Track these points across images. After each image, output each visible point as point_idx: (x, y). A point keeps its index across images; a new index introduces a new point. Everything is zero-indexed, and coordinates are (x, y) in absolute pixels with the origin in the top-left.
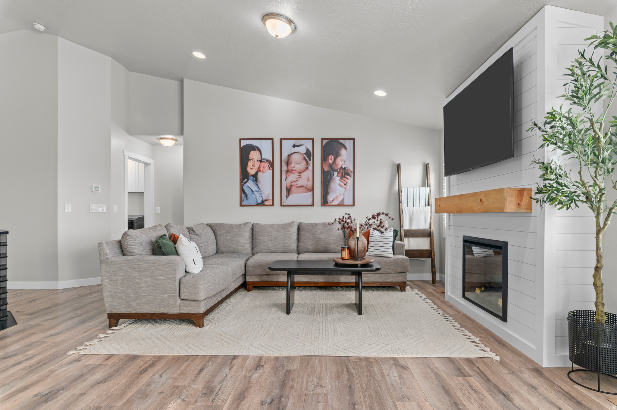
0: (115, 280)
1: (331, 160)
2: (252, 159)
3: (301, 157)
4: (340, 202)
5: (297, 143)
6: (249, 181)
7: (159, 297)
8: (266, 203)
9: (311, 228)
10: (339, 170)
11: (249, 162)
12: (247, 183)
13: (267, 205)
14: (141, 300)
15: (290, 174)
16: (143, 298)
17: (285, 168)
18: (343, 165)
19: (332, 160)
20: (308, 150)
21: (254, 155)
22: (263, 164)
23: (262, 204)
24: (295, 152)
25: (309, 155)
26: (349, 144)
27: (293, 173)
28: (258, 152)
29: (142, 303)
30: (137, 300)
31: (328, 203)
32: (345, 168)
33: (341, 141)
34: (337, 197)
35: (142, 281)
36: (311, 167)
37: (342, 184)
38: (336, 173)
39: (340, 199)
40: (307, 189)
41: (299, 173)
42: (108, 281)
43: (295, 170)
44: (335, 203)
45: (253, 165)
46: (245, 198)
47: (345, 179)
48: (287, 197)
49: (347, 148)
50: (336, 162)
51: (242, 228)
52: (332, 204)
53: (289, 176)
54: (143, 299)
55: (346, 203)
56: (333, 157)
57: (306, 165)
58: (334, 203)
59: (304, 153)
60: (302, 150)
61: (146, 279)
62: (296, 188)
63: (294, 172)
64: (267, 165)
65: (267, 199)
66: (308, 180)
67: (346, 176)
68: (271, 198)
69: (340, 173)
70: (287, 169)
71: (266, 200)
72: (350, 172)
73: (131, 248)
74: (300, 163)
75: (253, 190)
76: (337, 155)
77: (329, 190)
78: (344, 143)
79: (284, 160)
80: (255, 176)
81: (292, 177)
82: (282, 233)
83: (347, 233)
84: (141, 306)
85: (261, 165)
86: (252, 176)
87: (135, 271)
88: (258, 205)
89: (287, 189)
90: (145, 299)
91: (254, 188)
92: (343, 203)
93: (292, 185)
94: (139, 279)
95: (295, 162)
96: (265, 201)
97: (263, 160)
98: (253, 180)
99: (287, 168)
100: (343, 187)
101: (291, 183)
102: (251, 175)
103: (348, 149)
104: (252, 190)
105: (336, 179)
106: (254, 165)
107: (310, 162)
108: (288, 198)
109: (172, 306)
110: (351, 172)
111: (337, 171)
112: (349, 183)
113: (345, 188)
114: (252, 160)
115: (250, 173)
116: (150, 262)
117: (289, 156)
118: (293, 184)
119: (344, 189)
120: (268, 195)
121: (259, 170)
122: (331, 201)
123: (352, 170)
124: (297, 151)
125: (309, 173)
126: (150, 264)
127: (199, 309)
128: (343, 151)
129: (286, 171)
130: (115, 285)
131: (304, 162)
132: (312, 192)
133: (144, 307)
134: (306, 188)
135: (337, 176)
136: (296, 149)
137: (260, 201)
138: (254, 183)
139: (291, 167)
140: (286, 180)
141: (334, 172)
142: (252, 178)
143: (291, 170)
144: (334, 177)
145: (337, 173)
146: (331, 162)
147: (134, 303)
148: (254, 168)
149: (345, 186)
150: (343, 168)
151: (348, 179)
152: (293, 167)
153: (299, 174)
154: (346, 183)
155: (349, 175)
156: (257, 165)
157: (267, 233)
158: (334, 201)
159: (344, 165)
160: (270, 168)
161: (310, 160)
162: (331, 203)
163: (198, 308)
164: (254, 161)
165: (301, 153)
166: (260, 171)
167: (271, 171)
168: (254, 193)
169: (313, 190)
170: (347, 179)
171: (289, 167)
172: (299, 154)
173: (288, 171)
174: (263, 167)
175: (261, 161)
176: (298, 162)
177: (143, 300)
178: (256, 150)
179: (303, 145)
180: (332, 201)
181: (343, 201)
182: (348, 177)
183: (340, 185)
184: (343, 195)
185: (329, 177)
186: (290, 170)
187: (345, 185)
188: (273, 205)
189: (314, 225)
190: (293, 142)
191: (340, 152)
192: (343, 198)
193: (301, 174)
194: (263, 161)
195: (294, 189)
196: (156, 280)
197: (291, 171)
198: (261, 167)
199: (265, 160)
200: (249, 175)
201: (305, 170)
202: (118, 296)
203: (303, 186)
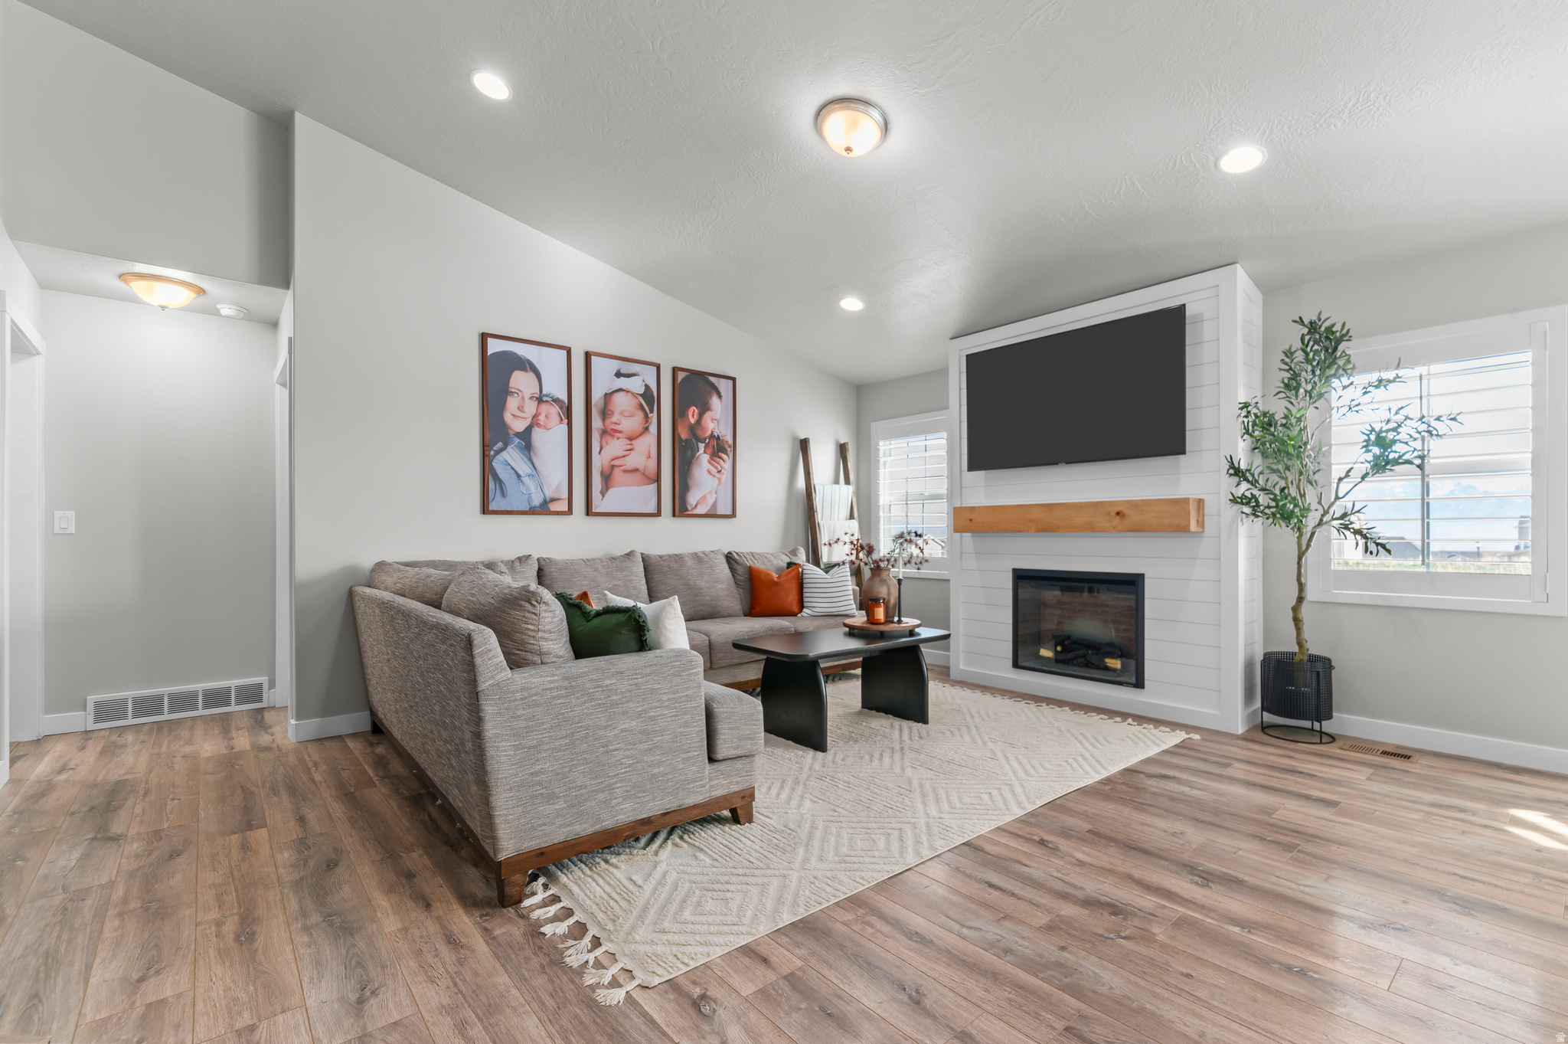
0: (534, 747)
1: (693, 416)
2: (517, 391)
3: (634, 402)
4: (709, 507)
5: (627, 368)
6: (509, 448)
7: (661, 769)
8: (554, 507)
9: (674, 565)
10: (707, 440)
11: (509, 397)
12: (504, 455)
13: (558, 513)
14: (613, 789)
15: (609, 439)
16: (617, 782)
17: (597, 423)
18: (714, 429)
19: (695, 416)
20: (647, 387)
21: (521, 381)
22: (544, 408)
23: (543, 509)
24: (620, 390)
25: (650, 399)
26: (724, 386)
27: (615, 439)
28: (531, 376)
29: (616, 798)
30: (602, 791)
31: (687, 510)
32: (718, 436)
33: (712, 379)
34: (704, 498)
35: (616, 732)
36: (653, 428)
37: (714, 471)
38: (702, 446)
39: (710, 501)
40: (646, 476)
41: (631, 439)
42: (510, 753)
43: (620, 432)
44: (700, 510)
45: (520, 408)
46: (498, 491)
47: (718, 460)
48: (603, 493)
49: (722, 394)
50: (703, 422)
51: (520, 572)
52: (696, 512)
53: (607, 444)
54: (618, 785)
55: (720, 512)
56: (696, 411)
57: (644, 422)
58: (698, 511)
59: (640, 395)
60: (636, 385)
61: (626, 726)
62: (622, 473)
63: (617, 434)
64: (554, 410)
65: (556, 496)
66: (649, 457)
67: (720, 454)
68: (565, 495)
69: (711, 446)
70: (603, 427)
71: (553, 500)
72: (727, 447)
73: (546, 639)
74: (632, 415)
75: (521, 473)
76: (704, 408)
77: (690, 482)
78: (716, 384)
79: (595, 404)
80: (526, 436)
81: (615, 447)
82: (620, 580)
83: (740, 573)
84: (613, 807)
85: (539, 411)
86: (518, 435)
87: (593, 705)
88: (532, 512)
89: (602, 473)
90: (624, 784)
91: (523, 468)
92: (716, 511)
93: (613, 467)
94: (606, 727)
95: (622, 413)
96: (550, 502)
97: (545, 399)
98: (519, 447)
99: (604, 425)
100: (714, 476)
101: (613, 460)
102: (514, 433)
103: (724, 398)
104: (516, 472)
105: (703, 457)
106: (522, 407)
107: (652, 417)
108: (606, 496)
109: (692, 785)
110: (730, 446)
111: (704, 442)
112: (725, 469)
113: (719, 480)
114: (516, 395)
115: (512, 427)
116: (636, 674)
117: (608, 396)
118: (616, 462)
119: (717, 480)
120: (558, 486)
121: (534, 423)
122: (694, 506)
123: (731, 442)
124: (624, 388)
125: (649, 440)
126: (637, 678)
127: (751, 775)
128: (715, 401)
129: (600, 431)
130: (534, 761)
131: (640, 415)
132: (655, 485)
133: (621, 807)
134: (643, 474)
135: (705, 452)
136: (622, 383)
137: (537, 501)
138: (522, 455)
139: (613, 423)
140: (600, 453)
141: (699, 444)
142: (517, 440)
143: (612, 430)
144: (698, 454)
145: (705, 447)
146: (692, 421)
147: (593, 803)
148: (521, 414)
149: (718, 475)
150: (715, 436)
151: (723, 461)
152: (616, 423)
153: (629, 442)
154: (720, 468)
155: (725, 452)
156: (531, 408)
157: (585, 583)
158: (699, 507)
159: (716, 430)
160: (562, 420)
161: (652, 412)
162: (693, 509)
163: (748, 776)
164: (523, 398)
165: (633, 394)
166: (539, 425)
167: (564, 427)
168: (521, 481)
169: (658, 479)
170: (721, 461)
171: (608, 422)
172: (629, 394)
173: (604, 433)
174: (546, 416)
175: (540, 400)
176: (626, 414)
177: (617, 788)
178: (526, 371)
179: (638, 375)
180: (696, 506)
181: (714, 505)
182: (724, 456)
183: (709, 472)
184: (716, 493)
185: (689, 453)
186: (609, 430)
187: (719, 472)
188: (570, 511)
189: (678, 558)
190: (615, 365)
191: (710, 401)
192: (714, 499)
193: (634, 442)
194: (546, 401)
195: (617, 474)
196: (653, 723)
197: (612, 432)
198: (540, 414)
199: (549, 399)
200: (509, 434)
201: (641, 434)
202: (542, 794)
203: (636, 470)
